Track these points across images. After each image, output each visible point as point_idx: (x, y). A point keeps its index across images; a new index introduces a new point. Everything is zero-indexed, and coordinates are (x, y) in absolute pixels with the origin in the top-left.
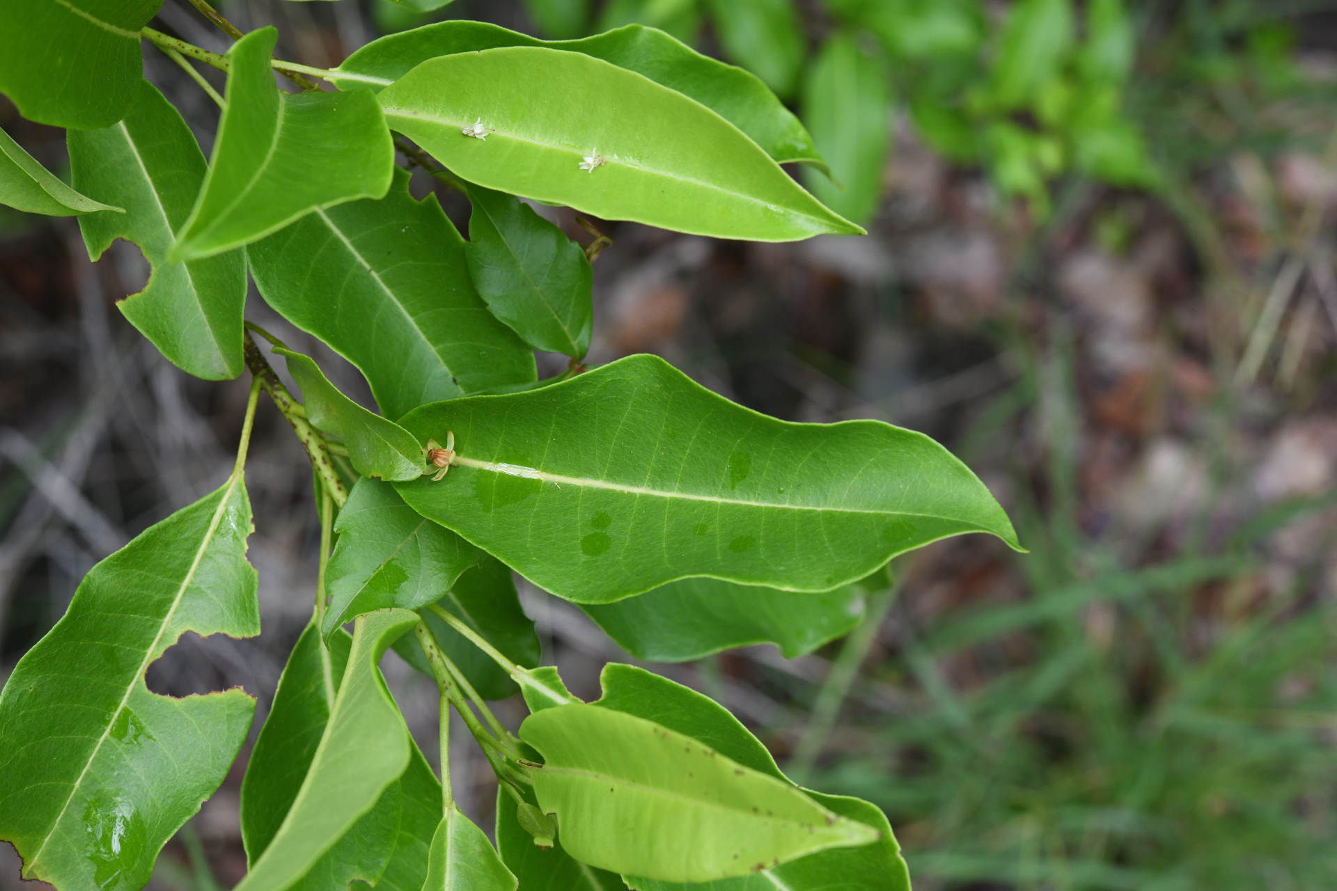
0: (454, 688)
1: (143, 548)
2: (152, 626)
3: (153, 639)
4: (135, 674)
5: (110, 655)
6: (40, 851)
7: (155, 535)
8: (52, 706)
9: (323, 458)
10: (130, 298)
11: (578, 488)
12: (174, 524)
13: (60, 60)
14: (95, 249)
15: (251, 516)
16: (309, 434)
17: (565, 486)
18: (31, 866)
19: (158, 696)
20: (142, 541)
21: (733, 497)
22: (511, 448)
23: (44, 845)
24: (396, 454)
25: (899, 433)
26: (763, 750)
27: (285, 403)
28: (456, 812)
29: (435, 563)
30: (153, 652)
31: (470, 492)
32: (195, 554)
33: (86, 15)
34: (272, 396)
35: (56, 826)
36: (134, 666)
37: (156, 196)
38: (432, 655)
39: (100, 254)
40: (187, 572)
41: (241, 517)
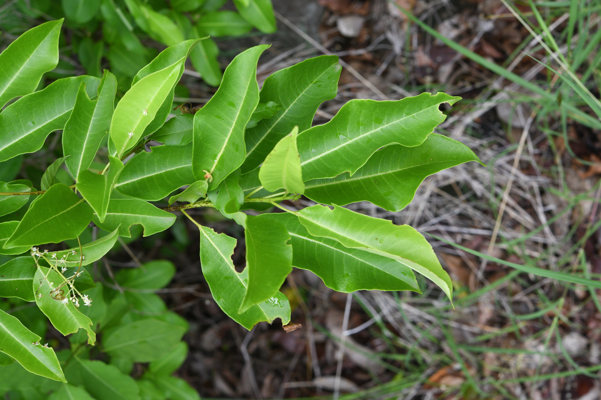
0: (271, 199)
1: (204, 258)
2: (225, 264)
3: (229, 266)
4: (235, 274)
5: (227, 278)
6: (267, 317)
7: (202, 253)
8: (231, 297)
9: (206, 204)
10: (144, 233)
11: (226, 146)
12: (203, 248)
13: (68, 224)
14: (128, 235)
15: (210, 228)
16: (199, 204)
17: (225, 149)
18: (269, 320)
19: (243, 271)
20: (202, 257)
21: (239, 109)
22: (212, 157)
23: (266, 315)
24: (201, 187)
25: (233, 63)
26: (316, 127)
27: (189, 206)
28: (299, 213)
29: (235, 189)
30: (232, 267)
31: (218, 173)
32: (213, 246)
33: (61, 213)
34: (187, 209)
35: (263, 310)
36: (233, 274)
37: (125, 214)
38: (261, 201)
39: (130, 235)
40: (217, 250)
41: (209, 231)
